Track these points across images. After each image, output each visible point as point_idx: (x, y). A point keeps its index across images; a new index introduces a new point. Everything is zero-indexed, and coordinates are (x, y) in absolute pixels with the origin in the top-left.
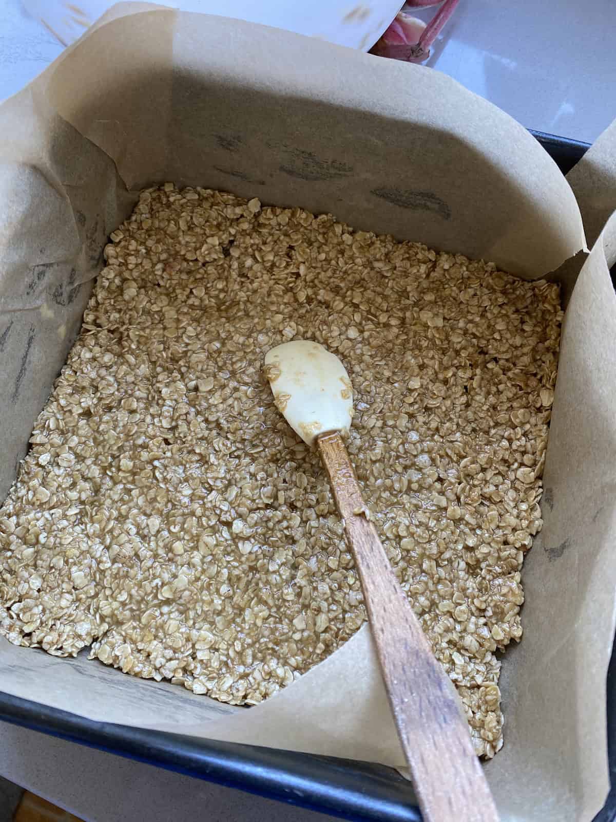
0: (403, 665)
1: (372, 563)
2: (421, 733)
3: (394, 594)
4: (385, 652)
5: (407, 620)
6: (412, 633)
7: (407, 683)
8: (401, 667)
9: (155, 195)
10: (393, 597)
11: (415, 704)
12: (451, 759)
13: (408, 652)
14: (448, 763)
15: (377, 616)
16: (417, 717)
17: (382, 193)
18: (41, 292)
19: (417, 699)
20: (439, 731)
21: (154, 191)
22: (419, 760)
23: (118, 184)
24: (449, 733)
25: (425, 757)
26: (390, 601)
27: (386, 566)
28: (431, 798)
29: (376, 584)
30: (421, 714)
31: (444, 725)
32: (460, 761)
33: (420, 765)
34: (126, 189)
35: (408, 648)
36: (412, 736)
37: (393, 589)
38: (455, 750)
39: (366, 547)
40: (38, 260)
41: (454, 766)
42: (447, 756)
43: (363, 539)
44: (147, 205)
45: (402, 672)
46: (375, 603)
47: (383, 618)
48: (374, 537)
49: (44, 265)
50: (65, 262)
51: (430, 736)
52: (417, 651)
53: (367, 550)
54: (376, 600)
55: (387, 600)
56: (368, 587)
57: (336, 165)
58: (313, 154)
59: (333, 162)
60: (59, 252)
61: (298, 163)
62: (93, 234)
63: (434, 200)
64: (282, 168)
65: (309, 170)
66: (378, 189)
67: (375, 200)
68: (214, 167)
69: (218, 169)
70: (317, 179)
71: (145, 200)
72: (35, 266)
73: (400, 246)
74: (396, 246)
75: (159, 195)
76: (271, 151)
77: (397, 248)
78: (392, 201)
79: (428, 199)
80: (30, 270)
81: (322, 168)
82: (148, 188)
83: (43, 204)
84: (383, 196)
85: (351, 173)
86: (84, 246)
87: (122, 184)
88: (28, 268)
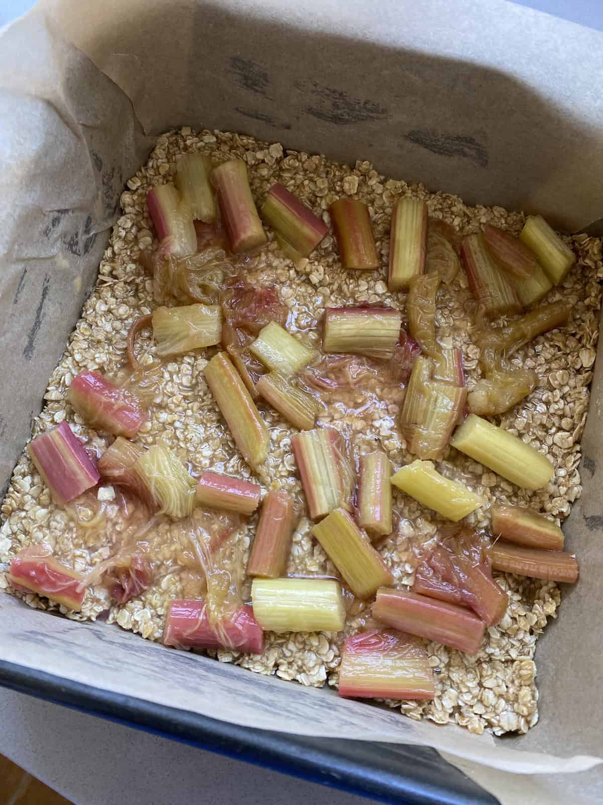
9: (172, 139)
17: (416, 137)
18: (56, 240)
21: (172, 136)
23: (136, 129)
34: (144, 134)
40: (53, 205)
44: (164, 150)
49: (59, 211)
50: (81, 209)
57: (369, 106)
58: (345, 94)
59: (366, 103)
60: (74, 197)
61: (328, 104)
62: (110, 180)
63: (473, 146)
64: (310, 110)
65: (339, 112)
66: (412, 133)
67: (409, 145)
68: (237, 109)
69: (241, 112)
70: (347, 122)
71: (162, 145)
72: (50, 212)
73: (433, 196)
74: (428, 196)
75: (176, 139)
76: (298, 91)
77: (430, 198)
78: (426, 147)
79: (465, 144)
80: (45, 215)
81: (353, 110)
82: (165, 132)
83: (58, 143)
84: (417, 141)
85: (384, 115)
86: (100, 193)
87: (139, 128)
88: (42, 213)
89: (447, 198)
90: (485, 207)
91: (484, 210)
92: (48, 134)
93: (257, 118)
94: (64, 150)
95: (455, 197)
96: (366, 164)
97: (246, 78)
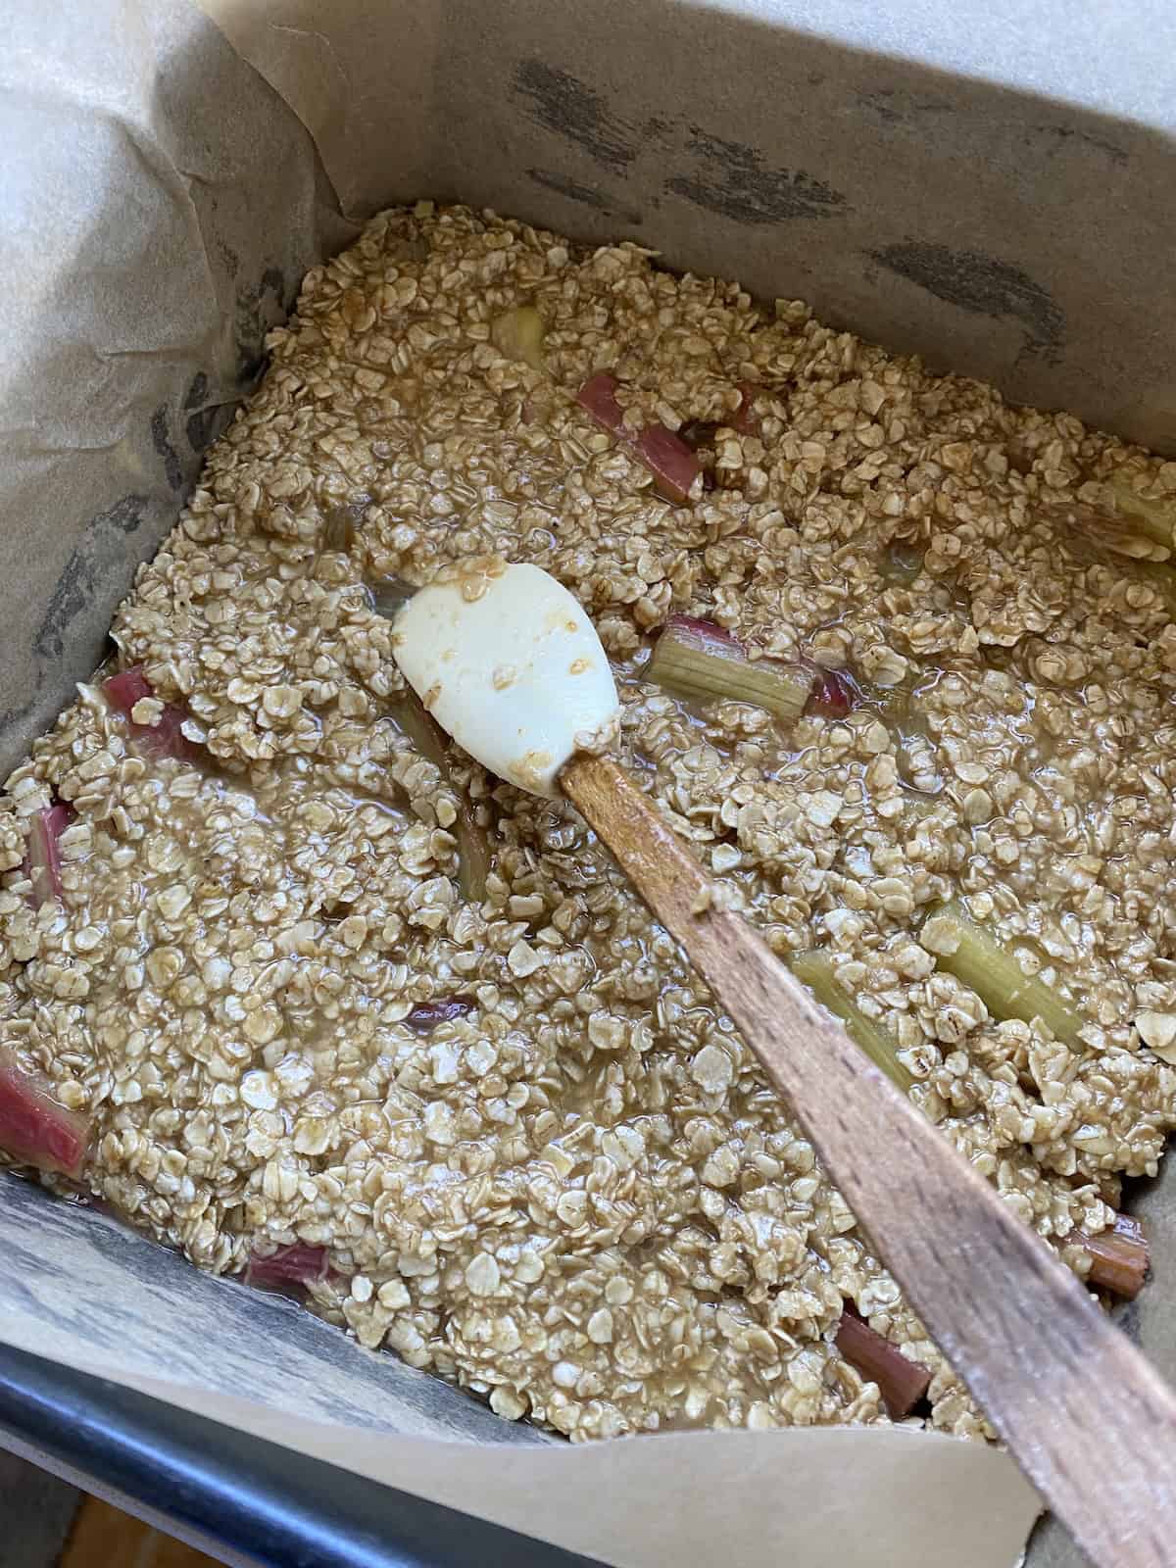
0: (931, 1245)
1: (775, 1024)
2: (1032, 1400)
3: (850, 1080)
4: (880, 1229)
5: (900, 1131)
6: (924, 1158)
7: (956, 1286)
8: (928, 1252)
9: (396, 222)
10: (850, 1087)
11: (992, 1332)
12: (1126, 1440)
13: (931, 1210)
14: (1121, 1455)
15: (833, 1151)
16: (1010, 1364)
18: (120, 415)
19: (992, 1318)
20: (1071, 1380)
21: (396, 215)
22: (1052, 1469)
23: (319, 196)
24: (1096, 1378)
25: (1063, 1455)
26: (848, 1099)
27: (808, 1019)
28: (1112, 1554)
29: (802, 1071)
30: (1014, 1353)
31: (1077, 1361)
32: (1146, 1439)
33: (1058, 1479)
34: (340, 213)
35: (928, 1198)
36: (1013, 1415)
37: (845, 1070)
38: (1126, 1417)
39: (748, 990)
40: (120, 342)
41: (1137, 1456)
42: (1113, 1436)
43: (737, 975)
44: (377, 242)
45: (935, 1265)
46: (816, 1117)
47: (847, 1149)
48: (758, 960)
49: (133, 354)
50: (184, 354)
51: (1056, 1400)
52: (951, 1199)
53: (754, 998)
54: (815, 1111)
55: (840, 1100)
56: (788, 1086)
57: (807, 186)
58: (756, 155)
59: (800, 178)
60: (169, 328)
61: (719, 175)
62: (252, 298)
63: (1025, 290)
64: (680, 185)
65: (744, 194)
66: (892, 251)
67: (885, 275)
68: (532, 173)
69: (540, 180)
70: (758, 218)
71: (373, 233)
72: (113, 355)
73: (938, 383)
74: (928, 381)
75: (404, 224)
76: (660, 142)
77: (930, 386)
78: (925, 285)
79: (1009, 284)
80: (101, 362)
81: (772, 192)
82: (384, 209)
83: (134, 212)
84: (904, 270)
85: (837, 208)
86: (229, 324)
87: (328, 195)
88: (94, 356)
89: (970, 387)
90: (1041, 413)
91: (1038, 419)
92: (113, 190)
93: (573, 196)
94: (146, 228)
95: (984, 388)
96: (797, 308)
97: (553, 107)
